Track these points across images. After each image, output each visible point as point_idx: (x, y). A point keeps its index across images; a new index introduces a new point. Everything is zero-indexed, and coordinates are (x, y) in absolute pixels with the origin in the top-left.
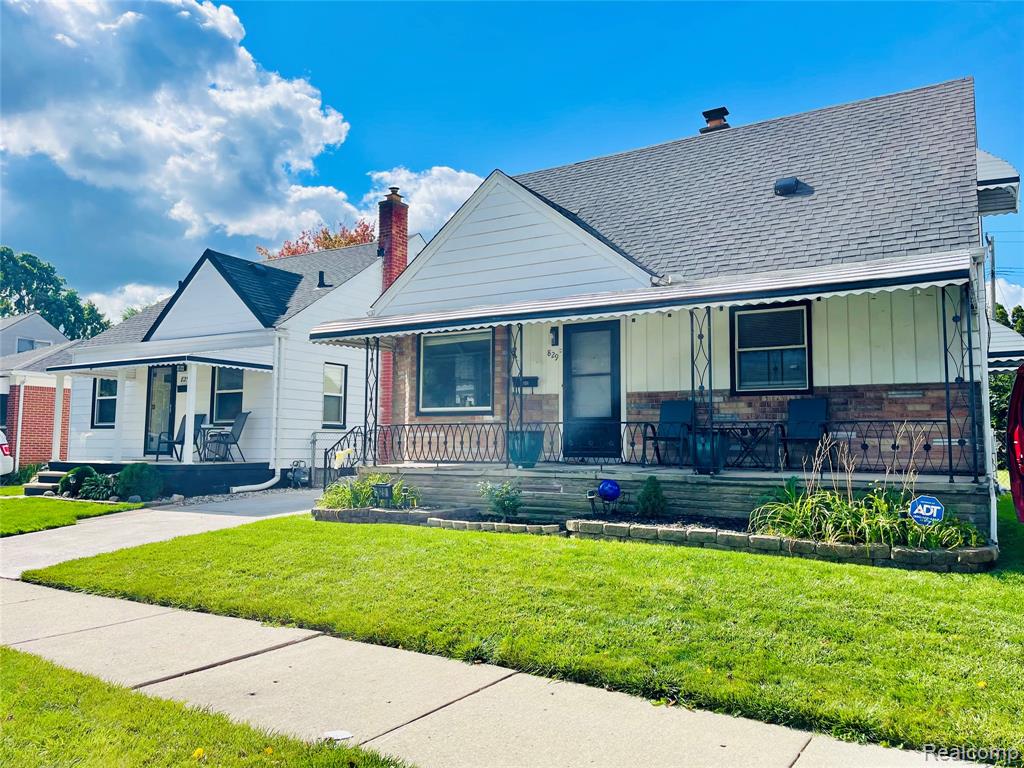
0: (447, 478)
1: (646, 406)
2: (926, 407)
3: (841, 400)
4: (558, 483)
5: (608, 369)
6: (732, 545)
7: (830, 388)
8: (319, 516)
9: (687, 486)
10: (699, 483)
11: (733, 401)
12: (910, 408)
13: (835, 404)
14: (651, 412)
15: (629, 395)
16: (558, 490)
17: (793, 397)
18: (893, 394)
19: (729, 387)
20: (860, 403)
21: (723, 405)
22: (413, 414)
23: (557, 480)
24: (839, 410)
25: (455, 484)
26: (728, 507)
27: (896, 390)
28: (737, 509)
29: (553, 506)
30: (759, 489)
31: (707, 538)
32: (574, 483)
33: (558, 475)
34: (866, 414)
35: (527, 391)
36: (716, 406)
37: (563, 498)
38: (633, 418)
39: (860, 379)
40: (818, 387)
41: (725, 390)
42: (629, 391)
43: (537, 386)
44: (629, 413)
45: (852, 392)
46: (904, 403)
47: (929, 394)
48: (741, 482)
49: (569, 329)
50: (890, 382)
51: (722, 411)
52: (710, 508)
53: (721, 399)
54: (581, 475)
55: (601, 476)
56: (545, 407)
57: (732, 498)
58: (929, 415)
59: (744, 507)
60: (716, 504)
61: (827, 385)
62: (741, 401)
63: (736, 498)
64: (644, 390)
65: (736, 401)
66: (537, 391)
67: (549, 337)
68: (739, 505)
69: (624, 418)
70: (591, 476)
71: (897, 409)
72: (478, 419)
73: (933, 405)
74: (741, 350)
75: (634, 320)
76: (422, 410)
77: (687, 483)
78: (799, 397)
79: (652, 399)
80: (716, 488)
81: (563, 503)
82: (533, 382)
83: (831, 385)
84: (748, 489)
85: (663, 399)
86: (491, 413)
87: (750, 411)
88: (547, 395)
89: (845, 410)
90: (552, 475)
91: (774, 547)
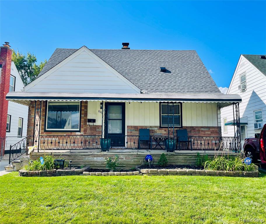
0: (75, 156)
1: (134, 130)
2: (210, 133)
3: (190, 130)
4: (123, 156)
5: (121, 118)
6: (201, 174)
7: (187, 127)
8: (23, 174)
9: (168, 156)
10: (171, 155)
11: (160, 129)
12: (206, 133)
13: (188, 131)
14: (135, 132)
15: (128, 127)
16: (123, 159)
17: (177, 129)
18: (202, 129)
19: (159, 125)
20: (194, 131)
21: (157, 131)
22: (43, 131)
23: (122, 155)
24: (189, 133)
25: (79, 158)
26: (179, 162)
27: (203, 128)
28: (182, 162)
29: (121, 164)
30: (189, 156)
31: (193, 172)
32: (129, 156)
33: (123, 153)
34: (196, 134)
35: (91, 124)
36: (155, 131)
37: (125, 161)
38: (129, 134)
39: (194, 125)
40: (184, 126)
41: (158, 126)
42: (128, 125)
43: (95, 122)
44: (128, 132)
45: (192, 128)
46: (204, 131)
47: (210, 129)
48: (184, 154)
49: (107, 104)
50: (201, 126)
51: (157, 132)
52: (174, 162)
53: (157, 129)
54: (132, 153)
55: (139, 153)
56: (97, 130)
57: (181, 159)
58: (210, 135)
59: (184, 162)
60: (176, 161)
61: (186, 126)
62: (163, 130)
63: (182, 159)
64: (133, 125)
65: (162, 130)
66: (95, 124)
67: (99, 106)
68: (183, 161)
69: (126, 134)
70: (136, 153)
71: (203, 133)
72: (73, 134)
73: (211, 132)
74: (162, 115)
75: (130, 103)
76: (47, 129)
77: (168, 155)
78: (179, 129)
79: (136, 128)
80: (176, 156)
81: (124, 163)
82: (94, 121)
83: (187, 126)
84: (186, 156)
85: (139, 128)
86: (79, 131)
87: (165, 132)
88: (99, 126)
89: (191, 133)
90: (121, 154)
91: (213, 174)
